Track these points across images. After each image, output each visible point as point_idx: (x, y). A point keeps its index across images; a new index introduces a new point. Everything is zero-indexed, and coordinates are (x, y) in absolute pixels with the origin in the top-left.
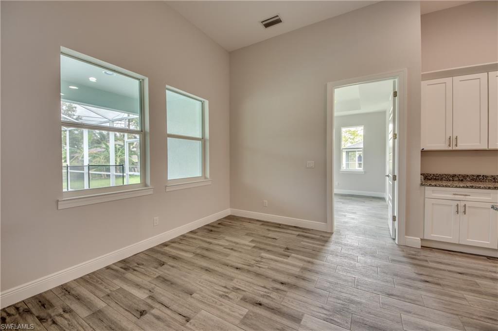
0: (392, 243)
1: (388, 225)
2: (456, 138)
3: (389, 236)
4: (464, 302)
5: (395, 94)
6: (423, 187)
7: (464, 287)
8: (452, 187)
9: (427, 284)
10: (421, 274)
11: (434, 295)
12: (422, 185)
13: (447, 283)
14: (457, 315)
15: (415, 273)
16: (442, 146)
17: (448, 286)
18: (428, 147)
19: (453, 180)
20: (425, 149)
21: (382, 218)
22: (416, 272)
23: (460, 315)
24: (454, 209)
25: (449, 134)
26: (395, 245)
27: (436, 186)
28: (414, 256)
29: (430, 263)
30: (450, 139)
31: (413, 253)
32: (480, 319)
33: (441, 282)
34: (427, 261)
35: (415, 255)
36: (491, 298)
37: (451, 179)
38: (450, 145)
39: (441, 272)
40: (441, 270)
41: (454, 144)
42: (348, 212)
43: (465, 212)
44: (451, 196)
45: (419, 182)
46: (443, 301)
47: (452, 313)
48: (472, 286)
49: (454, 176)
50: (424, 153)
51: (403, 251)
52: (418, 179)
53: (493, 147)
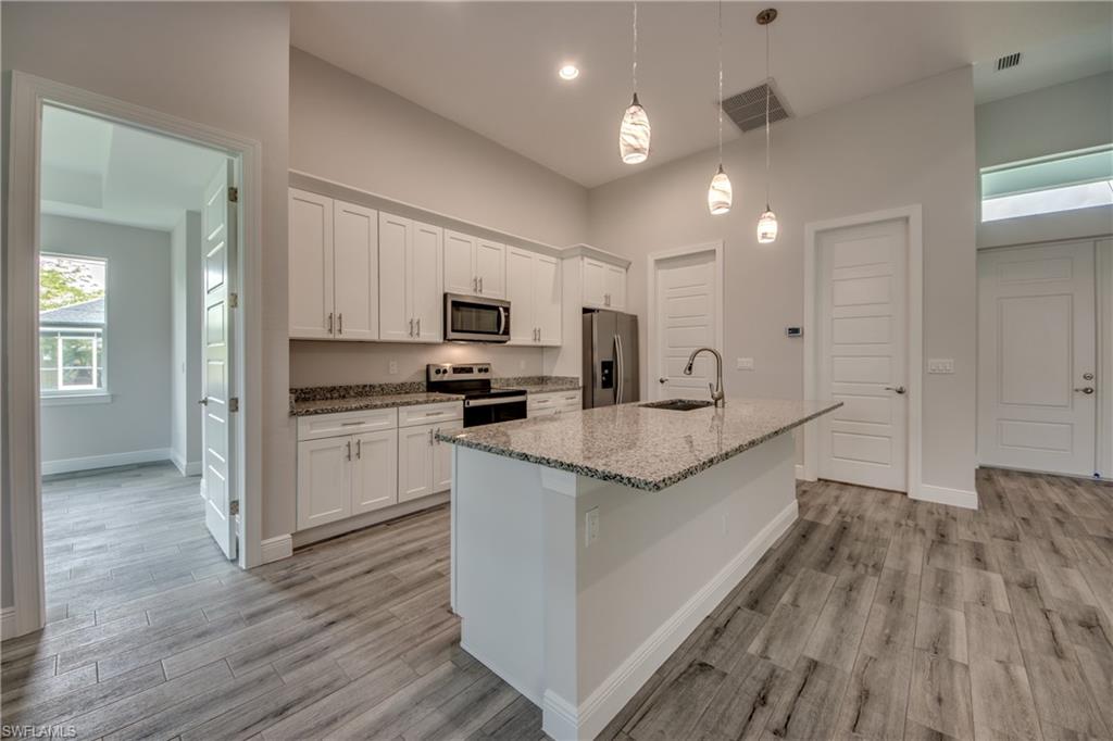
0: (233, 573)
1: (207, 529)
2: (340, 318)
3: (220, 558)
4: (395, 624)
5: (233, 195)
6: (293, 419)
7: (383, 594)
8: (341, 411)
9: (334, 629)
10: (317, 614)
11: (352, 646)
12: (293, 414)
13: (361, 603)
14: (398, 656)
15: (304, 618)
16: (319, 332)
17: (364, 609)
18: (296, 331)
19: (332, 398)
20: (298, 336)
21: (183, 518)
22: (307, 614)
23: (400, 654)
24: (344, 451)
25: (330, 308)
26: (241, 574)
27: (316, 413)
28: (288, 581)
29: (321, 579)
30: (331, 317)
31: (283, 573)
32: (423, 638)
33: (352, 607)
34: (312, 578)
35: (289, 577)
36: (419, 590)
37: (329, 396)
38: (330, 330)
39: (344, 587)
40: (341, 583)
41: (337, 328)
42: (74, 534)
43: (358, 454)
44: (337, 429)
45: (288, 409)
46: (370, 646)
47: (393, 659)
48: (391, 586)
50: (297, 345)
51: (264, 580)
52: (284, 400)
53: (384, 337)
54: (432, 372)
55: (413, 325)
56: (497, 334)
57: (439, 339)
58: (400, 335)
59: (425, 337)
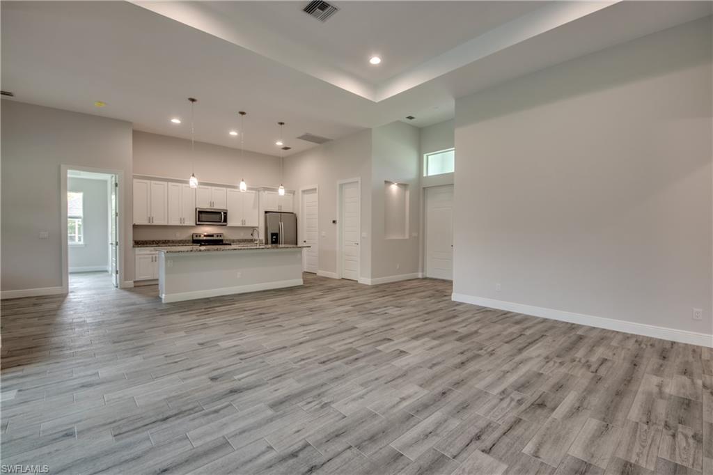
2: (153, 218)
5: (116, 185)
6: (134, 249)
12: (134, 247)
16: (145, 222)
18: (138, 222)
20: (136, 224)
24: (151, 260)
25: (149, 216)
27: (141, 247)
30: (149, 218)
38: (149, 222)
41: (152, 221)
43: (156, 260)
44: (148, 252)
45: (132, 245)
49: (153, 241)
50: (135, 226)
52: (131, 243)
53: (170, 224)
54: (194, 236)
55: (182, 220)
56: (220, 222)
57: (194, 225)
58: (178, 223)
59: (187, 223)
